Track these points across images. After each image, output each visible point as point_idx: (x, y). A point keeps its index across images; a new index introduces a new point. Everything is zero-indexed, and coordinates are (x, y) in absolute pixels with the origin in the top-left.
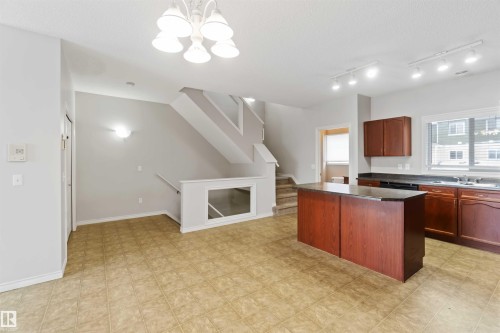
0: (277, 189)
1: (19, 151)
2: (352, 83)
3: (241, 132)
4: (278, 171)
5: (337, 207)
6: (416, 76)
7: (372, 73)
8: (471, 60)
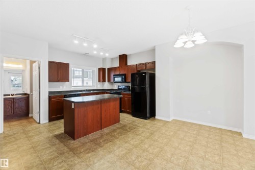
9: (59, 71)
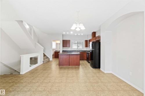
0: (44, 58)
2: (68, 33)
6: (76, 34)
8: (82, 34)
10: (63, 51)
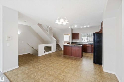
1: (9, 38)
2: (72, 27)
3: (49, 34)
4: (57, 42)
5: (71, 48)
6: (81, 27)
7: (76, 26)
8: (88, 26)
9: (75, 36)
10: (72, 43)
